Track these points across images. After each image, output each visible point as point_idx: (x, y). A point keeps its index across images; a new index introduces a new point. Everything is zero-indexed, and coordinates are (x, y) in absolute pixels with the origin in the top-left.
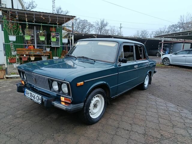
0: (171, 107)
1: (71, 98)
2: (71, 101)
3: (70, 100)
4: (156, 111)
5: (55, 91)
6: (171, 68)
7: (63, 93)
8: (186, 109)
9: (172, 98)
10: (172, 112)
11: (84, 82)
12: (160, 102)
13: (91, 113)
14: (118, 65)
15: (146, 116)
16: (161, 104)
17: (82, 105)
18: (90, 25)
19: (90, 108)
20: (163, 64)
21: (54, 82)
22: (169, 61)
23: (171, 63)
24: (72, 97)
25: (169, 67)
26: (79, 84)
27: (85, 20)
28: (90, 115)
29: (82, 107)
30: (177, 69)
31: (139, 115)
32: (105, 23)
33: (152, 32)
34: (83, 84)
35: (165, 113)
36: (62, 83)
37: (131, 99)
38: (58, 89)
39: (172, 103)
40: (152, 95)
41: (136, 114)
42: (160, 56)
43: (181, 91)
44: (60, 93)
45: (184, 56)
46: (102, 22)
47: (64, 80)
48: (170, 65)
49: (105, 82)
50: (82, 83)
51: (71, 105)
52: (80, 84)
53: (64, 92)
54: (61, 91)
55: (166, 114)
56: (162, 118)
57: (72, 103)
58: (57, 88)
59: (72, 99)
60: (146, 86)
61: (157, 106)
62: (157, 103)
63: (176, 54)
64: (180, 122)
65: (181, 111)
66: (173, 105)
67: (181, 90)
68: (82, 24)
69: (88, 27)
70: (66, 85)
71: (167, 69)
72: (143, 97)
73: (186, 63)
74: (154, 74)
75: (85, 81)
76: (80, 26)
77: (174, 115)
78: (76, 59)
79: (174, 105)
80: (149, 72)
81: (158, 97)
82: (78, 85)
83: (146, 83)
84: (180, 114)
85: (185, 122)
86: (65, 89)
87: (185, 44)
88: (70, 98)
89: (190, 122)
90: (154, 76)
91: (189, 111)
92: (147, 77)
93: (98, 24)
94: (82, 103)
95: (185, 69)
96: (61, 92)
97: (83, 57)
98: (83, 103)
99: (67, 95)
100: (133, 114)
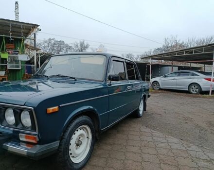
0: (173, 143)
1: (37, 133)
2: (38, 140)
3: (35, 139)
4: (155, 152)
5: (9, 126)
6: (162, 92)
7: (24, 127)
8: (193, 143)
9: (172, 128)
10: (177, 151)
11: (59, 107)
12: (158, 137)
13: (72, 155)
14: (107, 84)
15: (141, 162)
16: (159, 139)
17: (56, 144)
18: (68, 47)
19: (70, 147)
20: (153, 89)
21: (7, 109)
22: (159, 85)
23: (161, 87)
24: (39, 132)
25: (160, 91)
26: (51, 110)
27: (60, 41)
28: (71, 158)
29: (57, 148)
30: (169, 94)
31: (130, 162)
32: (86, 45)
33: (138, 56)
34: (57, 110)
35: (168, 154)
36: (22, 110)
37: (119, 135)
38: (14, 122)
39: (173, 137)
40: (146, 127)
41: (126, 162)
42: (148, 80)
43: (179, 119)
44: (18, 127)
45: (175, 79)
46: (82, 44)
47: (24, 105)
48: (160, 89)
49: (92, 107)
50: (56, 108)
51: (38, 146)
52: (53, 110)
53: (25, 125)
54: (21, 124)
55: (169, 156)
56: (166, 164)
57: (39, 143)
58: (13, 120)
59: (38, 136)
60: (141, 112)
61: (156, 143)
62: (154, 138)
63: (165, 77)
64: (192, 167)
65: (188, 148)
66: (175, 140)
67: (179, 117)
68: (57, 45)
69: (65, 49)
70: (28, 113)
71: (158, 94)
72: (134, 131)
73: (177, 87)
74: (148, 99)
75: (61, 106)
76: (55, 48)
77: (181, 156)
78: (48, 79)
79: (177, 140)
80: (144, 96)
81: (154, 129)
82: (48, 112)
83: (141, 108)
84: (188, 153)
85: (199, 167)
86: (26, 120)
87: (173, 67)
88: (36, 135)
89: (205, 165)
90: (148, 101)
91: (197, 146)
92: (142, 102)
93: (77, 46)
94: (56, 142)
95: (177, 93)
96: (20, 126)
97: (58, 76)
98: (59, 141)
99: (30, 129)
100: (122, 162)
